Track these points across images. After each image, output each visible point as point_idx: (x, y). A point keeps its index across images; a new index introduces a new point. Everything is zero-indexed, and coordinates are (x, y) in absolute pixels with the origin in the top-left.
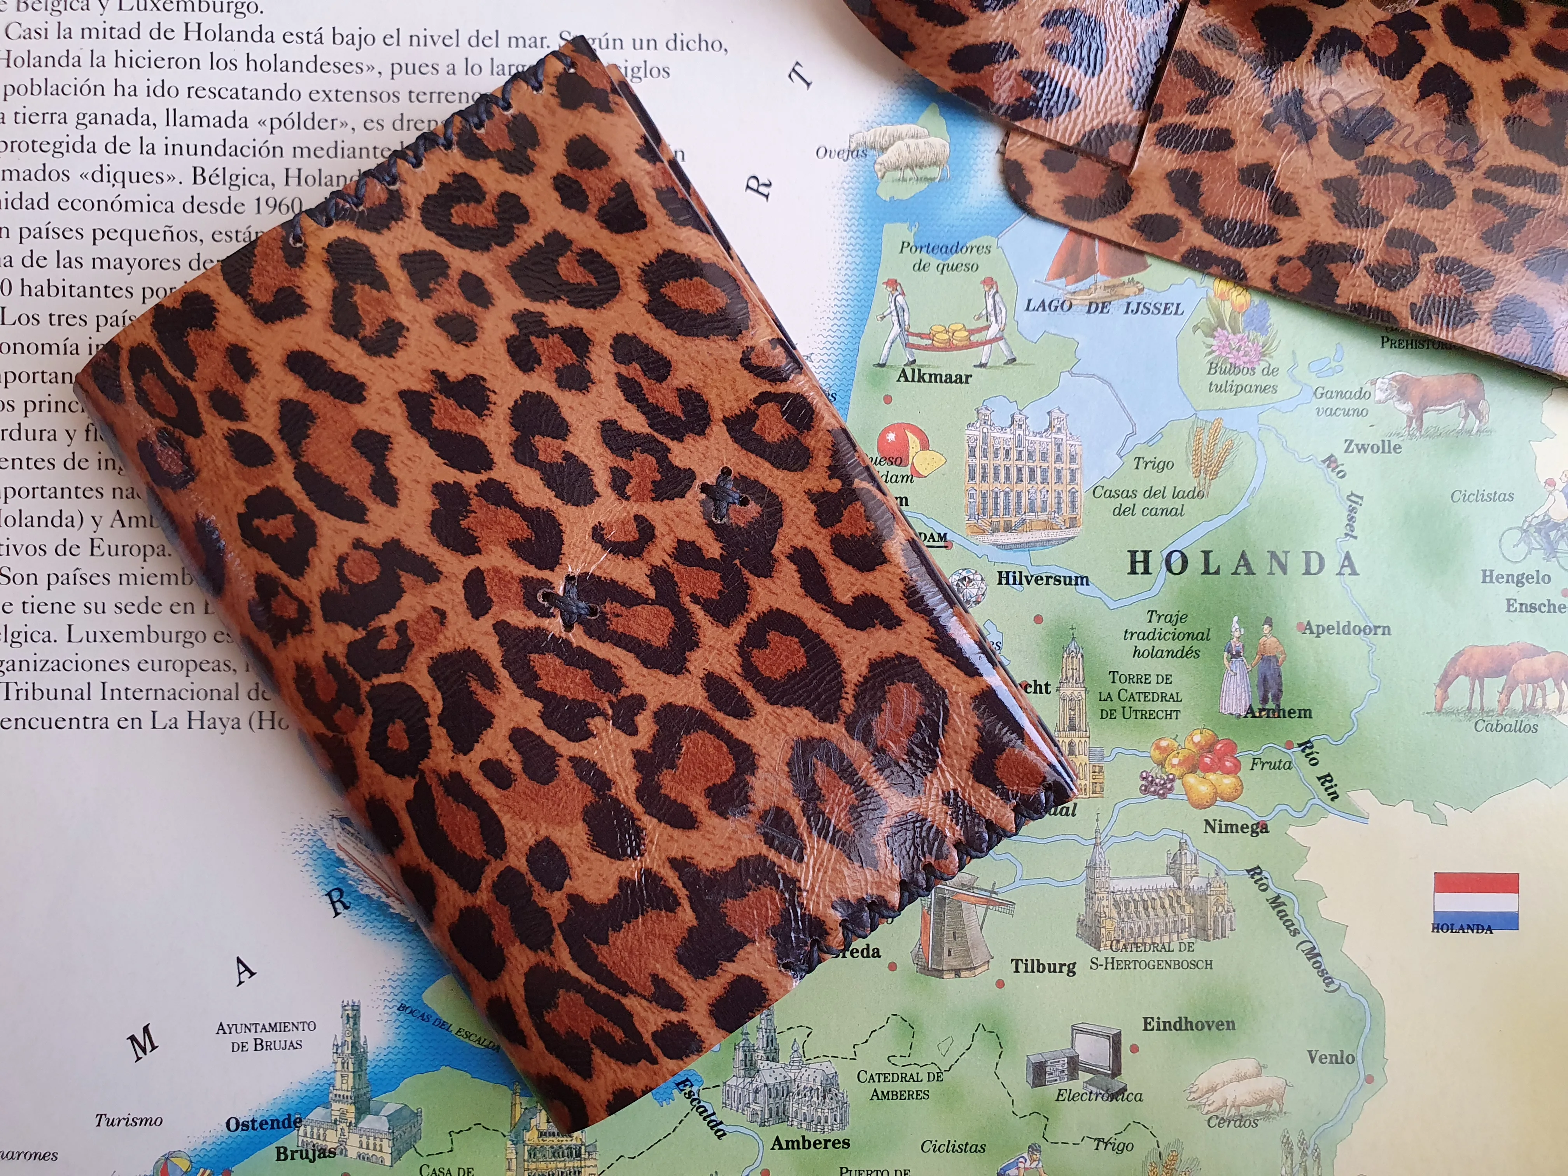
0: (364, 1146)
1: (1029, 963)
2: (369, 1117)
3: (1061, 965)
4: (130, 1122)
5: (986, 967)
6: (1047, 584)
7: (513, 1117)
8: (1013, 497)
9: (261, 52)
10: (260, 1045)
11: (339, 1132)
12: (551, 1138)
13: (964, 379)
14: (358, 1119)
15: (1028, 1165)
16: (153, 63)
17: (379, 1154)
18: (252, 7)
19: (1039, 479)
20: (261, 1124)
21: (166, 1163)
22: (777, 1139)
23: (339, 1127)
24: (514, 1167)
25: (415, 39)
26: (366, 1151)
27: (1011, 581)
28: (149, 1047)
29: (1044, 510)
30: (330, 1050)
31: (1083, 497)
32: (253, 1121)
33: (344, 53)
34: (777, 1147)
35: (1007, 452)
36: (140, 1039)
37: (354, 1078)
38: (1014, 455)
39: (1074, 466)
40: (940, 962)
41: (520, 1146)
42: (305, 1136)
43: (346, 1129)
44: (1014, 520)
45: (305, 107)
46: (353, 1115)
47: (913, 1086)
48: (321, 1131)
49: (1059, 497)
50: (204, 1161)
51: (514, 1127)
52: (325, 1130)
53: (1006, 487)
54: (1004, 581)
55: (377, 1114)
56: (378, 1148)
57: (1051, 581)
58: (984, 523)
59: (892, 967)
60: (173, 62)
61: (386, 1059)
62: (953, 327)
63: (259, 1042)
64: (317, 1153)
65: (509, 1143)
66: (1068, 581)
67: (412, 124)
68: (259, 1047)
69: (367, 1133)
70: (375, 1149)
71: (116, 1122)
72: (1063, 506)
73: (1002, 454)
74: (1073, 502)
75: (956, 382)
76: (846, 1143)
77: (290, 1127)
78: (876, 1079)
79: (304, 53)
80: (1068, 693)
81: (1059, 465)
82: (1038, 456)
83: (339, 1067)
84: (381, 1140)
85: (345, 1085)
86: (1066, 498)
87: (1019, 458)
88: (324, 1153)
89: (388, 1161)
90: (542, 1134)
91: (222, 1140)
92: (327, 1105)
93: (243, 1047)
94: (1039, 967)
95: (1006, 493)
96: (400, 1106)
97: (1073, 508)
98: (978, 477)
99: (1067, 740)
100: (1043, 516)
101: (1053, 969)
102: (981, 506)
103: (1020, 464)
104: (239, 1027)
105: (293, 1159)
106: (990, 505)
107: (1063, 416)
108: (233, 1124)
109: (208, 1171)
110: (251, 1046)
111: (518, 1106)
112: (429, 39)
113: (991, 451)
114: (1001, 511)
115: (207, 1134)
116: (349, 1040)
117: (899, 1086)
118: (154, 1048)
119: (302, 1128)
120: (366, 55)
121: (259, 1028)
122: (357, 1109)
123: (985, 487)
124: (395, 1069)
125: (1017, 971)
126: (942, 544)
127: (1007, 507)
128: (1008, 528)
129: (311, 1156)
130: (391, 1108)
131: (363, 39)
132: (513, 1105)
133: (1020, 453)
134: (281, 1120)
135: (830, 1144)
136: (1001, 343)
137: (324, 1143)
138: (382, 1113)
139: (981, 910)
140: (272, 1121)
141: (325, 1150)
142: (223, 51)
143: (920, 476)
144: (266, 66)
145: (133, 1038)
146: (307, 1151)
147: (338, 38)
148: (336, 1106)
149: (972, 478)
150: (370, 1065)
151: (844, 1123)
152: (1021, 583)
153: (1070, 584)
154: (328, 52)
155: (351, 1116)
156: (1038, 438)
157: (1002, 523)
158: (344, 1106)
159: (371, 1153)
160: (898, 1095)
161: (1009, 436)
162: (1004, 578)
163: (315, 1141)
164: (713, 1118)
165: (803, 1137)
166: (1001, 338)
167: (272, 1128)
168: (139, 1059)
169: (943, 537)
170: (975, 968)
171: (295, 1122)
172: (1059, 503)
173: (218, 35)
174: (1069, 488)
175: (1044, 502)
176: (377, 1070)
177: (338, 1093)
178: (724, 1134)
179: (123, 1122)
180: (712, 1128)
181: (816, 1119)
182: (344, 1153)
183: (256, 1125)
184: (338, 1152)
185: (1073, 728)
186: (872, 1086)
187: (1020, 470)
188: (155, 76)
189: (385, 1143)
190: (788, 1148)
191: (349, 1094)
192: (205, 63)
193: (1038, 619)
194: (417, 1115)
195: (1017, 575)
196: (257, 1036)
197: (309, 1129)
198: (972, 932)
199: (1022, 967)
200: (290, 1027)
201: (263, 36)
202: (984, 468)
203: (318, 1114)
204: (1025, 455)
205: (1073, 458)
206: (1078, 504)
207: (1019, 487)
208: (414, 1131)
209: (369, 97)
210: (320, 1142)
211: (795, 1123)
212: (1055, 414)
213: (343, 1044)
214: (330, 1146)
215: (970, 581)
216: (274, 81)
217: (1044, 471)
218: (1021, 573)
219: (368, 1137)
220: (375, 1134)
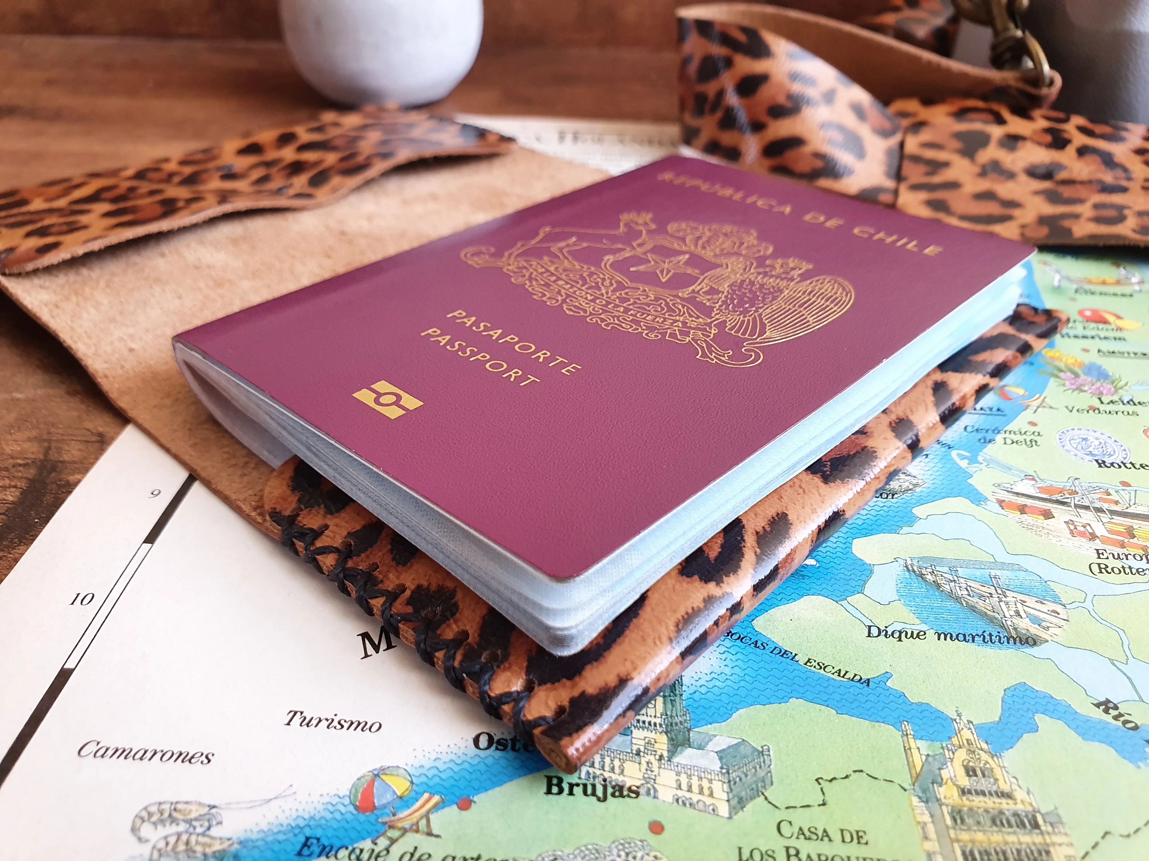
0: (684, 786)
2: (689, 751)
4: (335, 723)
7: (910, 765)
11: (644, 766)
12: (982, 799)
14: (673, 752)
17: (708, 801)
21: (373, 781)
23: (644, 760)
24: (932, 835)
26: (688, 795)
28: (383, 646)
32: (514, 742)
36: (375, 637)
37: (665, 703)
41: (934, 805)
42: (592, 767)
43: (655, 764)
46: (665, 747)
48: (617, 763)
50: (431, 783)
51: (916, 779)
52: (622, 761)
55: (700, 748)
56: (706, 792)
64: (610, 790)
65: (915, 799)
69: (689, 771)
70: (701, 792)
71: (314, 722)
84: (710, 781)
85: (651, 712)
88: (619, 791)
89: (724, 809)
90: (963, 791)
91: (464, 758)
92: (625, 732)
96: (735, 741)
105: (571, 793)
108: (484, 740)
109: (436, 798)
111: (915, 752)
115: (444, 750)
118: (390, 647)
122: (671, 739)
124: (725, 698)
129: (600, 792)
130: (722, 742)
132: (907, 750)
137: (621, 778)
138: (710, 747)
141: (621, 788)
145: (365, 635)
146: (594, 786)
148: (638, 736)
155: (662, 747)
158: (653, 735)
159: (695, 798)
163: (607, 775)
168: (367, 656)
177: (642, 718)
182: (653, 793)
183: (519, 747)
184: (642, 791)
189: (717, 786)
191: (658, 721)
194: (763, 753)
197: (597, 759)
203: (612, 741)
208: (761, 773)
210: (614, 777)
214: (630, 782)
219: (689, 776)
220: (703, 773)
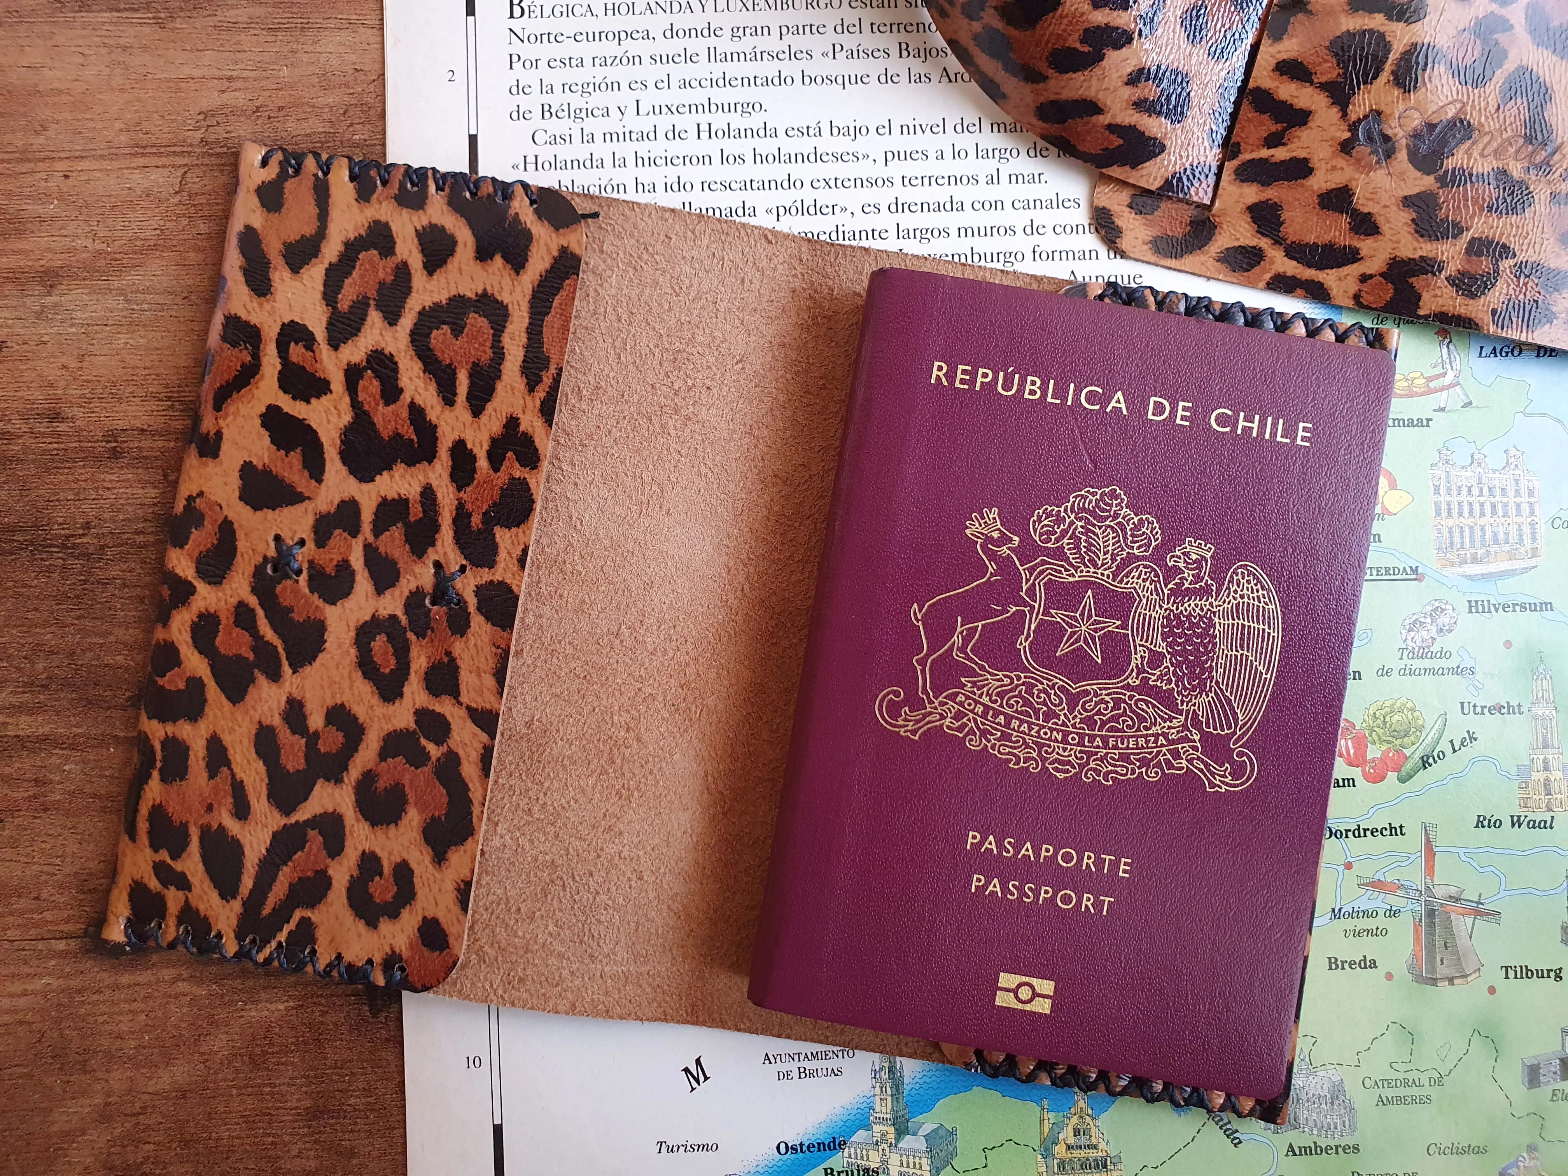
0: (905, 1164)
1: (1518, 969)
2: (908, 1137)
3: (1549, 971)
4: (689, 1148)
5: (1477, 974)
6: (1514, 611)
7: (1042, 1132)
8: (1477, 529)
9: (766, 146)
10: (803, 1073)
11: (881, 1152)
12: (1079, 1151)
13: (1425, 423)
14: (898, 1139)
15: (1527, 1163)
16: (669, 161)
18: (757, 107)
19: (1500, 513)
20: (809, 1148)
22: (1291, 1145)
23: (881, 1148)
25: (905, 128)
26: (907, 1170)
27: (1480, 610)
28: (702, 1078)
29: (1507, 542)
30: (869, 1075)
31: (1543, 529)
32: (801, 1145)
33: (842, 144)
34: (1290, 1153)
35: (1470, 491)
36: (693, 1070)
37: (892, 1101)
38: (1475, 491)
39: (1532, 500)
40: (1433, 970)
41: (1050, 1159)
42: (850, 1157)
43: (887, 1150)
44: (1480, 552)
45: (808, 195)
46: (893, 1136)
47: (1415, 1091)
48: (864, 1152)
49: (1520, 529)
51: (1043, 1141)
52: (868, 1151)
53: (1470, 522)
54: (1474, 610)
55: (915, 1134)
56: (918, 1166)
57: (1518, 608)
58: (1452, 556)
59: (1389, 976)
60: (687, 160)
61: (921, 1081)
62: (1412, 375)
63: (802, 1070)
65: (1040, 1156)
66: (1534, 608)
67: (906, 206)
68: (803, 1075)
69: (908, 1152)
70: (915, 1167)
71: (675, 1149)
72: (1525, 537)
73: (1464, 490)
74: (1533, 534)
75: (1417, 425)
76: (1356, 1148)
77: (835, 1149)
78: (1380, 1084)
79: (805, 145)
80: (1540, 713)
81: (1518, 500)
82: (1498, 492)
83: (878, 1091)
84: (920, 1158)
85: (884, 1108)
86: (1527, 530)
87: (1481, 494)
90: (1069, 1147)
91: (773, 1163)
92: (868, 1127)
93: (788, 1075)
94: (1528, 973)
95: (1471, 527)
96: (936, 1126)
97: (1534, 539)
98: (1444, 514)
99: (1541, 757)
100: (1507, 548)
101: (1541, 975)
102: (1448, 541)
103: (1482, 499)
104: (783, 1057)
106: (1457, 539)
107: (1519, 454)
108: (782, 1146)
110: (795, 1074)
111: (1046, 1121)
112: (918, 128)
113: (1454, 488)
114: (1467, 544)
115: (760, 1158)
116: (886, 1065)
117: (1402, 1092)
118: (706, 1078)
119: (847, 1150)
120: (861, 145)
121: (802, 1057)
122: (896, 1130)
123: (1450, 522)
124: (931, 1092)
125: (1507, 977)
126: (1414, 577)
127: (1472, 540)
128: (1475, 560)
130: (927, 1128)
131: (858, 131)
132: (1042, 1121)
133: (1481, 489)
134: (827, 1143)
135: (1340, 1150)
136: (1457, 388)
137: (868, 1164)
138: (920, 1133)
139: (1469, 920)
140: (819, 1144)
141: (868, 1170)
142: (732, 146)
143: (1390, 514)
144: (771, 158)
145: (687, 1070)
146: (852, 1171)
147: (835, 131)
148: (876, 1128)
149: (1438, 514)
150: (907, 1088)
151: (1353, 1128)
152: (1489, 611)
153: (1535, 610)
154: (827, 144)
155: (891, 1137)
156: (1497, 474)
157: (1469, 555)
158: (885, 1128)
159: (911, 1171)
160: (1402, 1100)
161: (1469, 474)
162: (1473, 607)
163: (859, 1162)
164: (1228, 1126)
165: (1315, 1143)
166: (1458, 384)
167: (819, 1150)
168: (693, 1089)
169: (1415, 571)
170: (1466, 976)
171: (840, 1145)
172: (1521, 535)
173: (727, 133)
174: (1529, 520)
175: (1507, 534)
176: (913, 1092)
177: (878, 1115)
178: (1240, 1142)
179: (682, 1149)
180: (1228, 1136)
181: (1325, 1125)
182: (887, 1172)
183: (804, 1148)
184: (880, 1171)
185: (1546, 746)
186: (1377, 1092)
187: (1482, 505)
188: (672, 174)
189: (924, 1161)
190: (1301, 1155)
191: (888, 1116)
192: (716, 159)
193: (1508, 644)
194: (952, 1133)
195: (1486, 603)
196: (801, 1064)
197: (852, 1150)
198: (1462, 940)
199: (1511, 973)
200: (831, 1055)
201: (767, 132)
202: (1449, 505)
203: (861, 1136)
204: (1486, 491)
205: (1531, 493)
206: (1538, 536)
207: (1482, 521)
208: (951, 1148)
209: (865, 183)
210: (863, 1163)
211: (1306, 1130)
212: (1513, 452)
213: (881, 1069)
214: (873, 1166)
215: (1443, 610)
216: (778, 171)
217: (1505, 505)
218: (1489, 601)
219: (908, 1156)
220: (914, 1153)
